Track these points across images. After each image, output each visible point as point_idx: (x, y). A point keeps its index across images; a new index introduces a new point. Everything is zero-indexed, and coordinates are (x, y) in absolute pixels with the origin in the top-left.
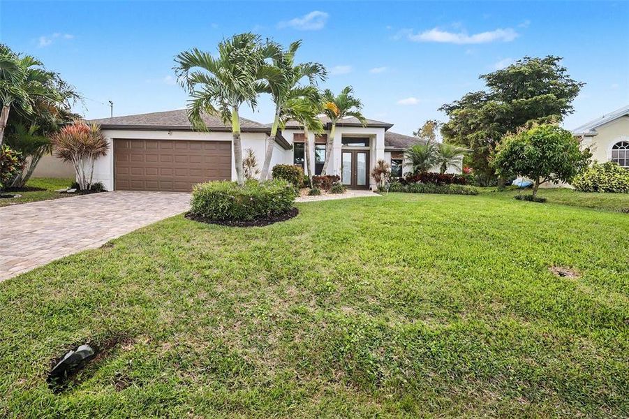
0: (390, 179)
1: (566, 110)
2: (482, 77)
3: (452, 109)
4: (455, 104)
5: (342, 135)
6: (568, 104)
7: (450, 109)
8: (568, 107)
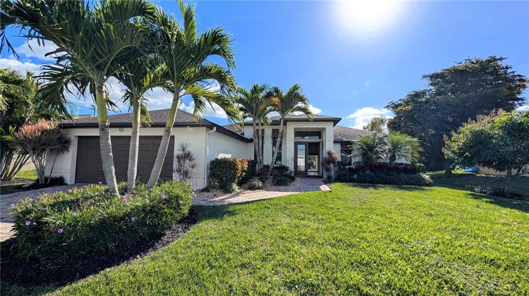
0: (340, 168)
1: (516, 102)
2: (425, 77)
3: (396, 106)
4: (399, 102)
5: (295, 129)
6: (519, 97)
7: (395, 107)
8: (518, 99)
